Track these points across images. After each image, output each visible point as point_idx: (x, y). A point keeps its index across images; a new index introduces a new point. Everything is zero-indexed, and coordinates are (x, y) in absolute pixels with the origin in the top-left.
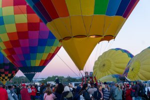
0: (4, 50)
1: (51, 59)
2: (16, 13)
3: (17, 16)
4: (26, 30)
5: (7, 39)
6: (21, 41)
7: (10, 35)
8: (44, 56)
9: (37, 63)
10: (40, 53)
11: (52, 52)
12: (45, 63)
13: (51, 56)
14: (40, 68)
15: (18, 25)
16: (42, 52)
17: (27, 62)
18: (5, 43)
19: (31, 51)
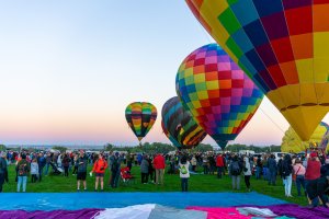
0: (198, 117)
1: (243, 126)
2: (208, 79)
3: (208, 83)
4: (217, 96)
5: (199, 106)
6: (213, 108)
7: (202, 101)
8: (237, 123)
9: (229, 130)
10: (232, 119)
11: (245, 119)
12: (238, 130)
13: (244, 123)
14: (233, 136)
15: (210, 92)
16: (234, 118)
17: (219, 129)
18: (198, 110)
19: (223, 118)
